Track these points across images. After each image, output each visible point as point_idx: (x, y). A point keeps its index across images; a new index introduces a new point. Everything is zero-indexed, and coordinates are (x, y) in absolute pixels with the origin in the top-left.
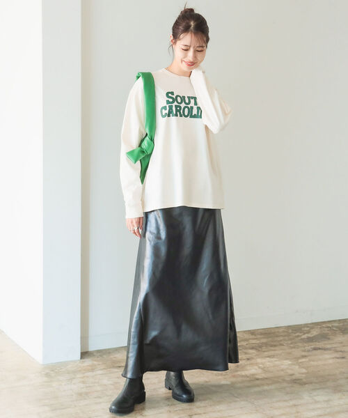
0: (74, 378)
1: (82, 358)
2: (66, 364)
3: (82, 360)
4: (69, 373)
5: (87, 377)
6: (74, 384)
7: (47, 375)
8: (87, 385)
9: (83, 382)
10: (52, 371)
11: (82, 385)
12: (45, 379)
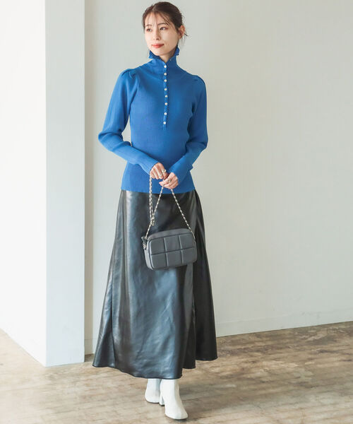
0: (77, 381)
1: (86, 360)
2: (70, 366)
3: (86, 363)
4: (73, 376)
5: (91, 379)
6: (78, 387)
7: (51, 378)
8: (91, 388)
9: (87, 385)
10: (56, 374)
11: (85, 388)
12: (50, 382)
